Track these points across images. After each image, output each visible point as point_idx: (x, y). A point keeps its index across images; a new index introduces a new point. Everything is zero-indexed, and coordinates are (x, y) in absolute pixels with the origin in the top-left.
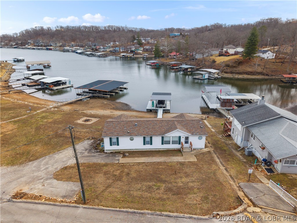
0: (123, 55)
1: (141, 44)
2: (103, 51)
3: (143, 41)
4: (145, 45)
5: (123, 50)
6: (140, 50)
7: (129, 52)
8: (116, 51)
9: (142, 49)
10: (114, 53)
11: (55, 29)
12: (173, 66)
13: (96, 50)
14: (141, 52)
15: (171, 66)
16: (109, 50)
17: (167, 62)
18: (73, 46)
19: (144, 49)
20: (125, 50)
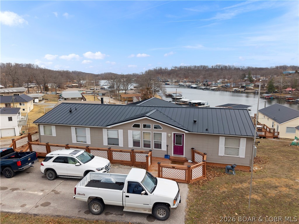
0: (235, 90)
1: (252, 81)
2: (215, 86)
3: (254, 78)
4: (256, 81)
5: (234, 86)
6: (251, 86)
7: (240, 87)
8: (227, 86)
9: (253, 85)
10: (225, 88)
11: (170, 69)
12: (288, 99)
13: (208, 85)
14: (252, 87)
15: (287, 100)
16: (221, 85)
17: (281, 96)
18: (185, 82)
19: (255, 85)
20: (236, 86)
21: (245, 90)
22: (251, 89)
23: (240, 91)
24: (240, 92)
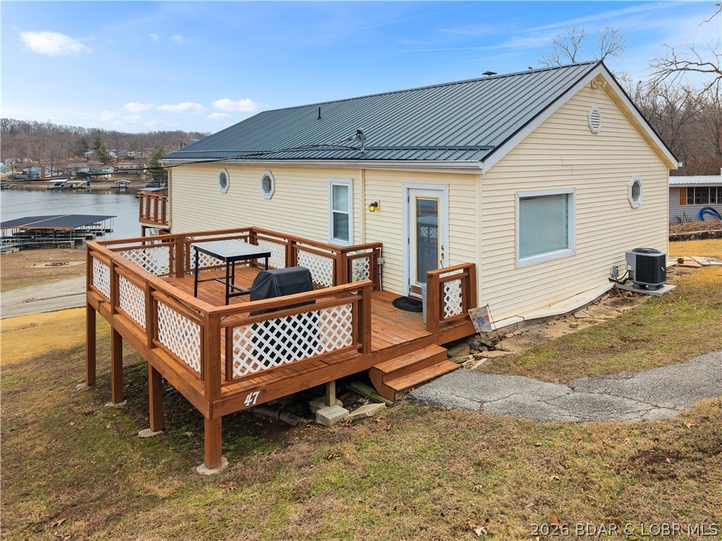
0: (58, 184)
1: (105, 160)
9: (111, 170)
14: (110, 176)
20: (60, 174)
21: (88, 185)
22: (107, 181)
23: (74, 186)
24: (75, 188)
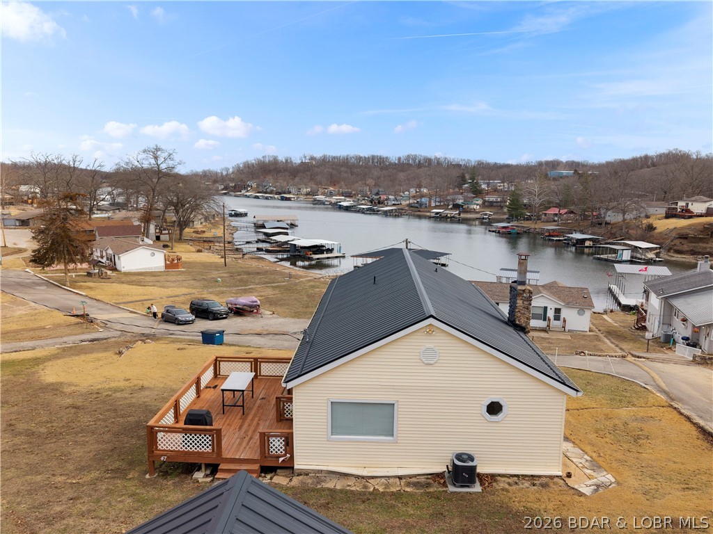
0: (437, 213)
1: (477, 192)
2: (394, 205)
3: (484, 186)
4: (487, 194)
5: (438, 204)
6: (475, 204)
7: (450, 207)
8: (421, 205)
9: (480, 202)
10: (416, 209)
11: (299, 162)
12: (550, 236)
13: (379, 203)
14: (478, 207)
15: (547, 236)
16: (408, 202)
17: (536, 227)
18: (331, 195)
19: (484, 202)
20: (442, 204)
21: (460, 215)
22: (474, 211)
23: (449, 215)
24: (449, 218)
